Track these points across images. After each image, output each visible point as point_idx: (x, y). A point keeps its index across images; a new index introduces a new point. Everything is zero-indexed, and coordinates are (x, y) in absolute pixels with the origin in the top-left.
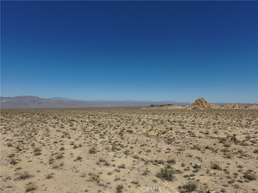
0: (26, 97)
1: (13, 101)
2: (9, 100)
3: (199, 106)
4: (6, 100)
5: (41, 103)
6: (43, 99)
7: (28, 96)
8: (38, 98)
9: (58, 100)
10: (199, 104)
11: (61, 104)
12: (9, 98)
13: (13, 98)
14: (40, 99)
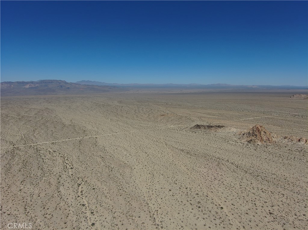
0: (51, 82)
1: (37, 86)
2: (33, 86)
3: (255, 139)
4: (30, 85)
5: (68, 88)
6: (71, 84)
7: (53, 80)
8: (66, 83)
9: (88, 85)
10: (256, 135)
11: (91, 90)
12: (32, 82)
13: (37, 83)
14: (67, 83)
